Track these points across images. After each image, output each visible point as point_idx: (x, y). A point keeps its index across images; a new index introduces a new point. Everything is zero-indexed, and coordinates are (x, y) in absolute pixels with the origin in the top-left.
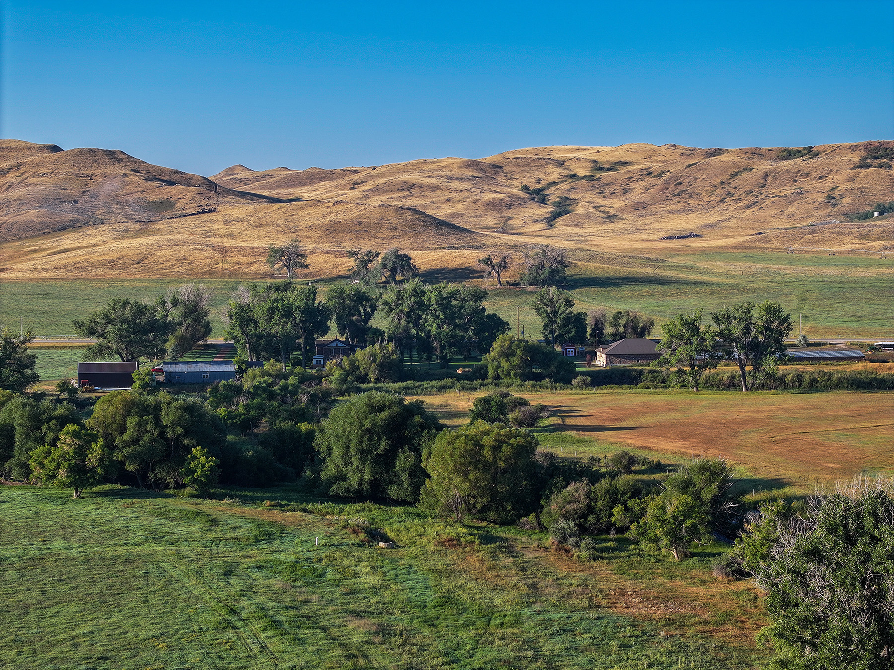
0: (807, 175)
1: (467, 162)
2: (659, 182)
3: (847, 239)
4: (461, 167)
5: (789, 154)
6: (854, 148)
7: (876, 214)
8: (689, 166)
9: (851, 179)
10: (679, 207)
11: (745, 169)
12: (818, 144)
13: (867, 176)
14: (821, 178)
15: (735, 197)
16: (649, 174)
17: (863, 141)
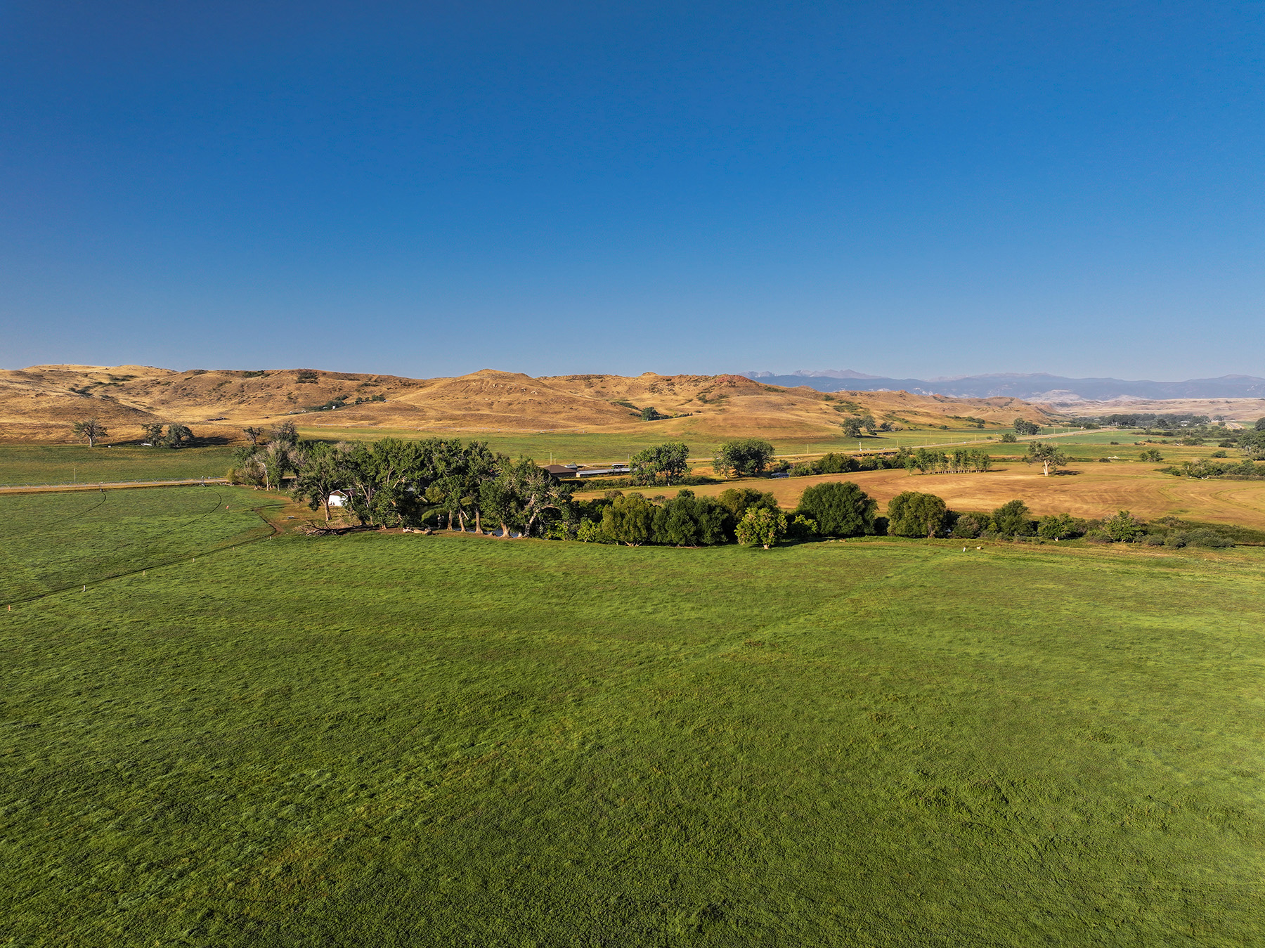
0: (269, 386)
1: (16, 372)
2: (169, 388)
3: (344, 420)
4: (12, 375)
5: (250, 374)
6: (292, 372)
7: (334, 407)
8: (187, 379)
9: (298, 389)
10: (191, 402)
11: (226, 382)
12: (266, 369)
13: (306, 387)
14: (278, 388)
15: (227, 397)
16: (159, 383)
17: (297, 369)
